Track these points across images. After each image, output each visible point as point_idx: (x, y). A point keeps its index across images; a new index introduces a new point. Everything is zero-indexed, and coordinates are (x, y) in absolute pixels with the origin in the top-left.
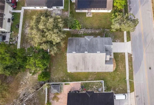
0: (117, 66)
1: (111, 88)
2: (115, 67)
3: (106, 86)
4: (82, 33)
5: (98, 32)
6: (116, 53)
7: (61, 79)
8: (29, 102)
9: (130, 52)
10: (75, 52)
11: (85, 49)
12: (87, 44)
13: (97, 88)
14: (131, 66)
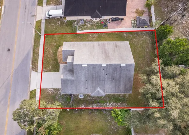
0: (55, 53)
1: (66, 24)
2: (58, 51)
3: (73, 27)
4: (108, 105)
5: (82, 105)
6: (56, 72)
7: (136, 35)
8: (175, 8)
9: (33, 73)
11: (105, 72)
12: (101, 81)
13: (86, 25)
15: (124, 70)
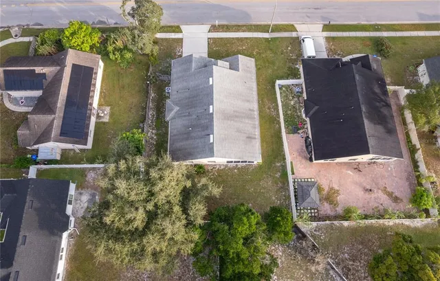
1: (292, 68)
4: (153, 131)
5: (155, 93)
7: (280, 185)
9: (207, 27)
10: (211, 136)
11: (201, 113)
12: (187, 111)
13: (293, 97)
14: (238, 28)
15: (205, 142)
